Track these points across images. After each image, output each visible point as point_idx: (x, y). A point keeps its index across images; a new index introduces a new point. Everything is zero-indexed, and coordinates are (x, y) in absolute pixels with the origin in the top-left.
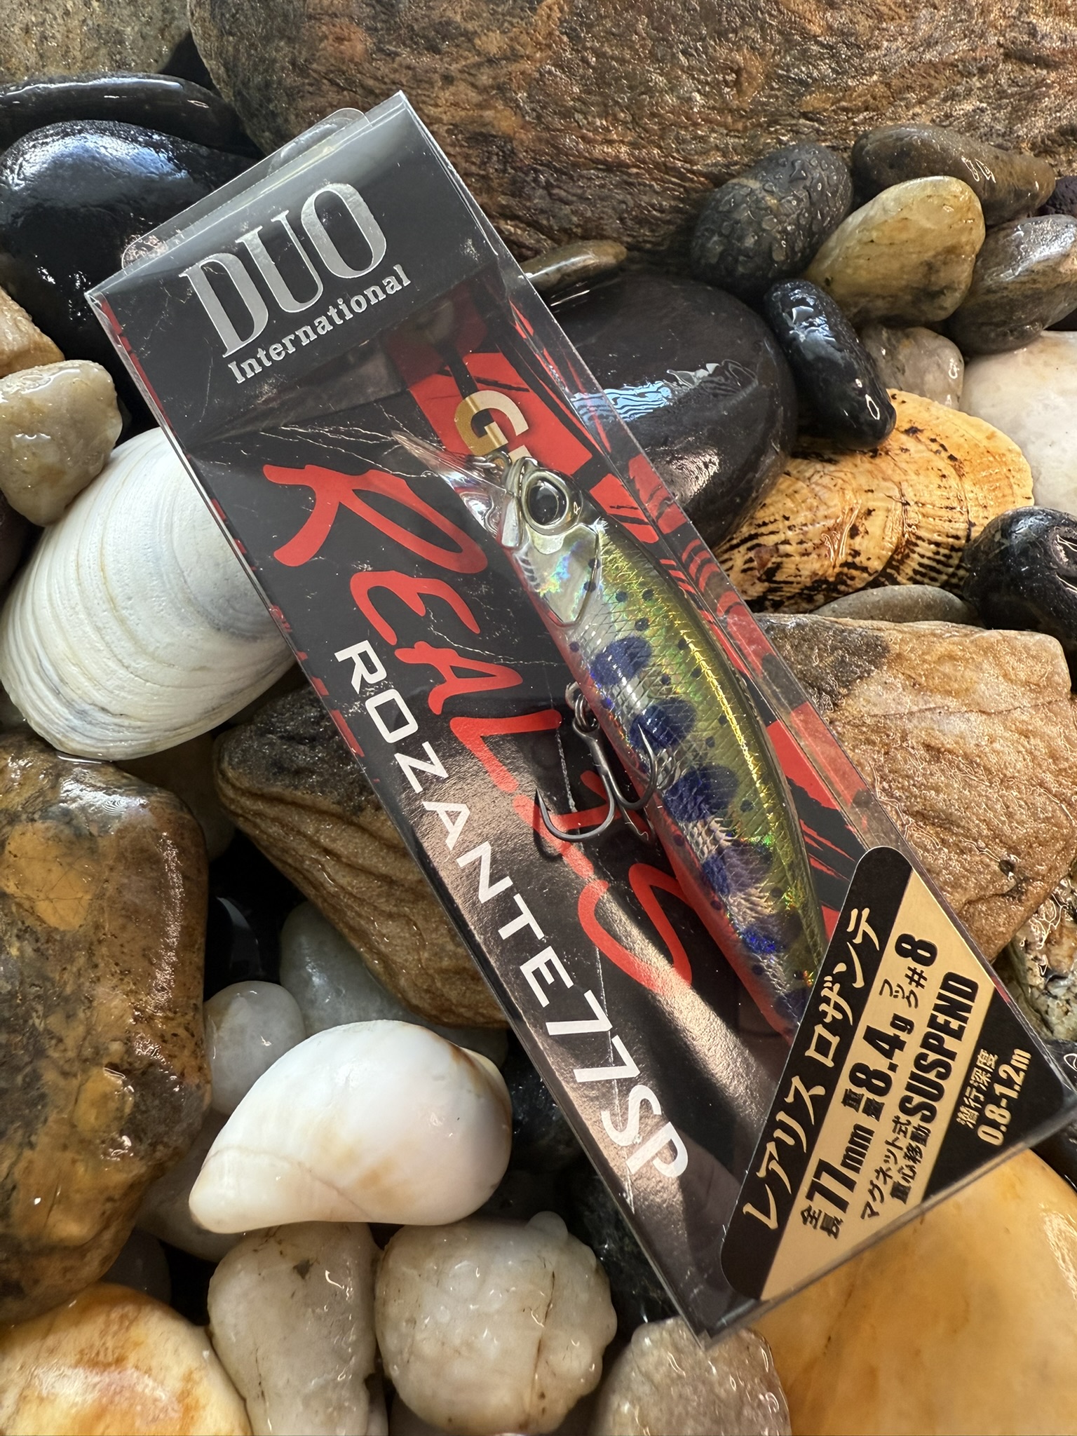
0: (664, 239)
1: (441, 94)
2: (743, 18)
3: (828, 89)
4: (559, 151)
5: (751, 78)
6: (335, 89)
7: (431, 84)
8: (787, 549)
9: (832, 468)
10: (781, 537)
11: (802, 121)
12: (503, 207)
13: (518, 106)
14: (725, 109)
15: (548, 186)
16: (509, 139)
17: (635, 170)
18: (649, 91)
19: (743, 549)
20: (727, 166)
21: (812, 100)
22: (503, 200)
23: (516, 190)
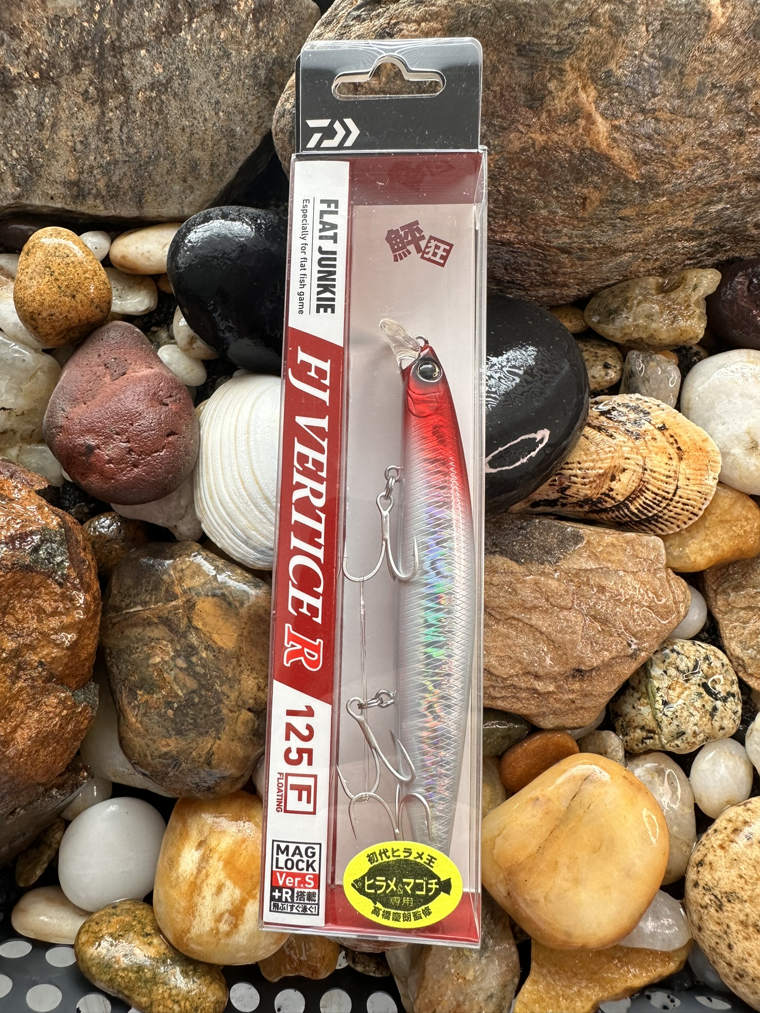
3: (636, 206)
5: (592, 202)
8: (575, 479)
10: (574, 472)
14: (574, 217)
17: (517, 246)
20: (570, 244)
21: (627, 212)
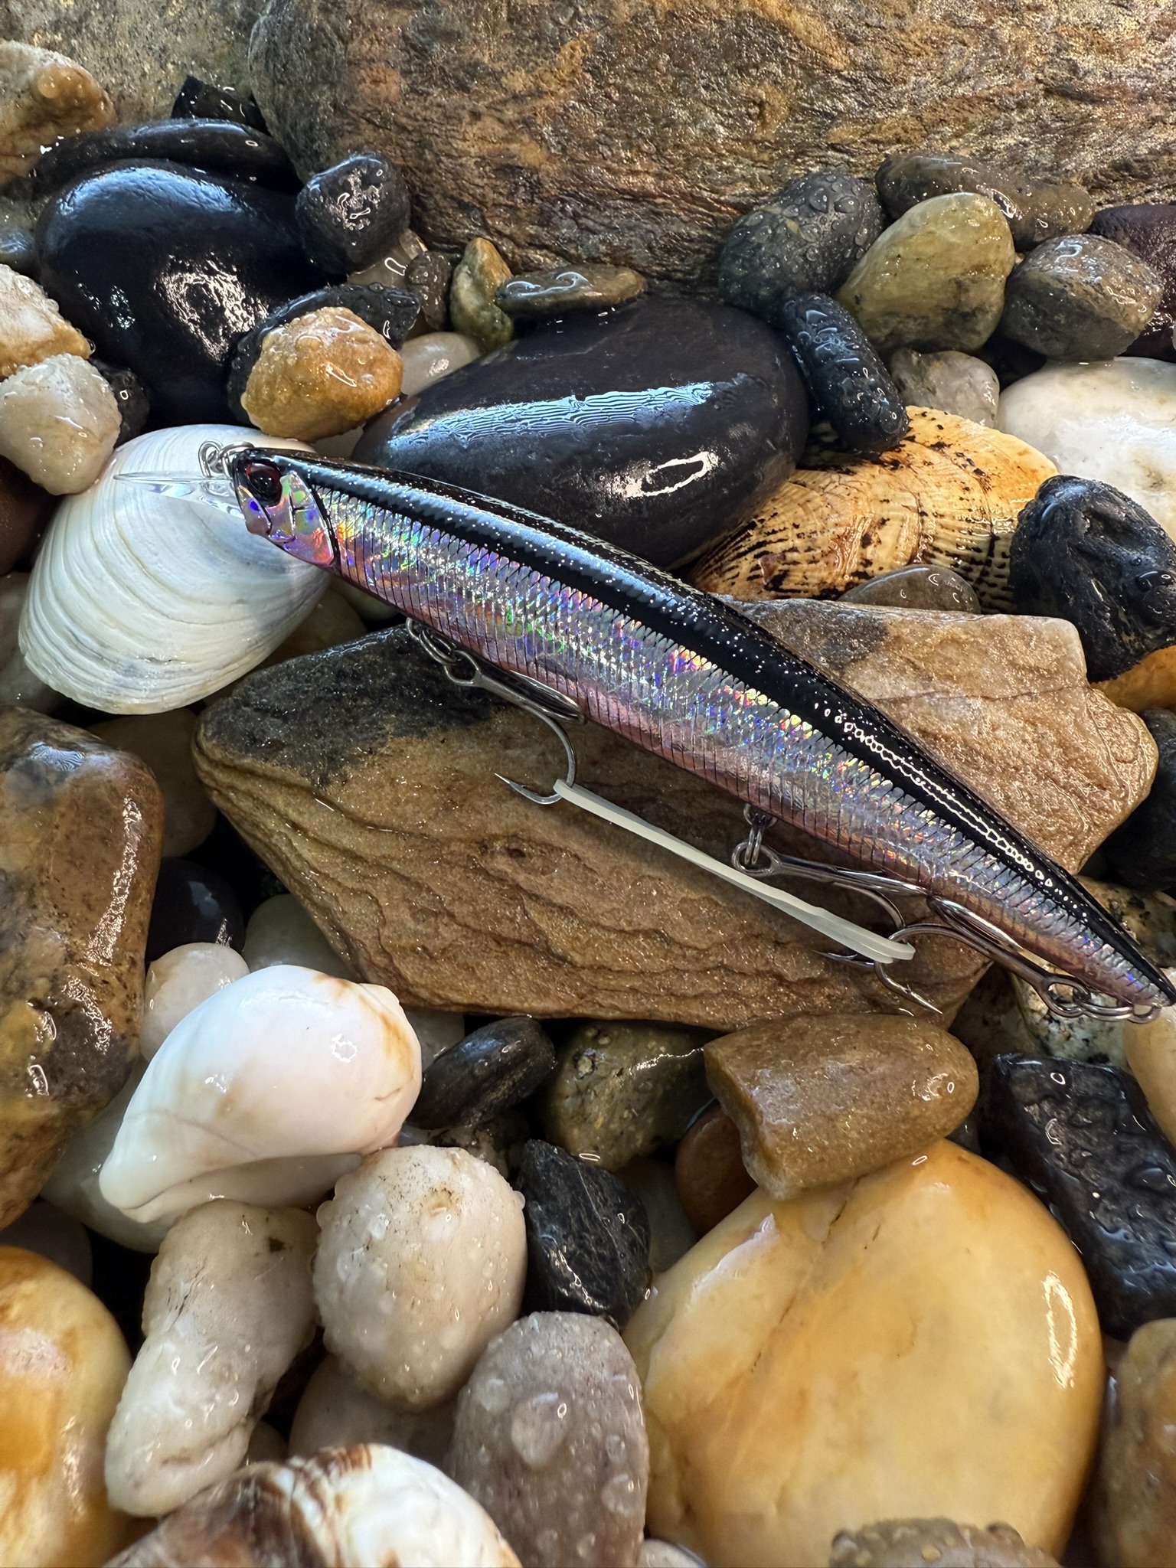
0: (694, 268)
1: (469, 129)
2: (763, 55)
3: (856, 121)
4: (586, 182)
5: (774, 111)
6: (371, 127)
7: (460, 121)
8: (795, 556)
9: (848, 478)
10: (790, 544)
11: (830, 153)
12: (531, 235)
13: (543, 139)
14: (749, 140)
15: (575, 216)
16: (535, 170)
17: (660, 200)
18: (671, 123)
19: (750, 556)
20: (755, 196)
21: (841, 132)
22: (531, 230)
23: (544, 220)
